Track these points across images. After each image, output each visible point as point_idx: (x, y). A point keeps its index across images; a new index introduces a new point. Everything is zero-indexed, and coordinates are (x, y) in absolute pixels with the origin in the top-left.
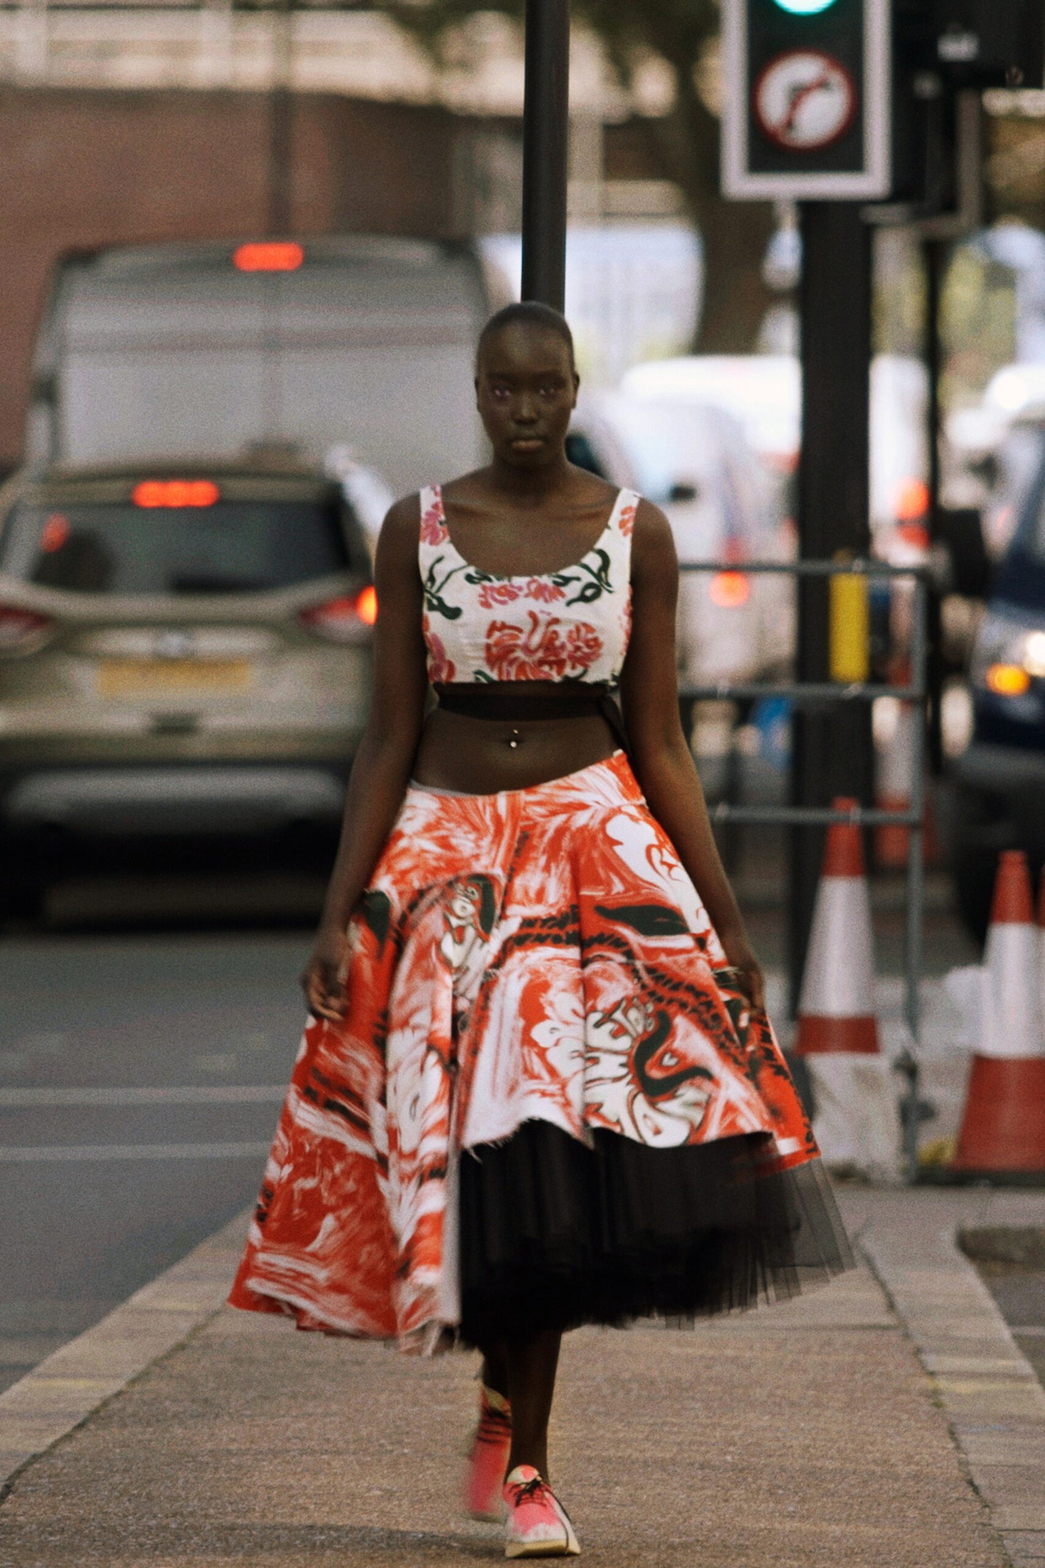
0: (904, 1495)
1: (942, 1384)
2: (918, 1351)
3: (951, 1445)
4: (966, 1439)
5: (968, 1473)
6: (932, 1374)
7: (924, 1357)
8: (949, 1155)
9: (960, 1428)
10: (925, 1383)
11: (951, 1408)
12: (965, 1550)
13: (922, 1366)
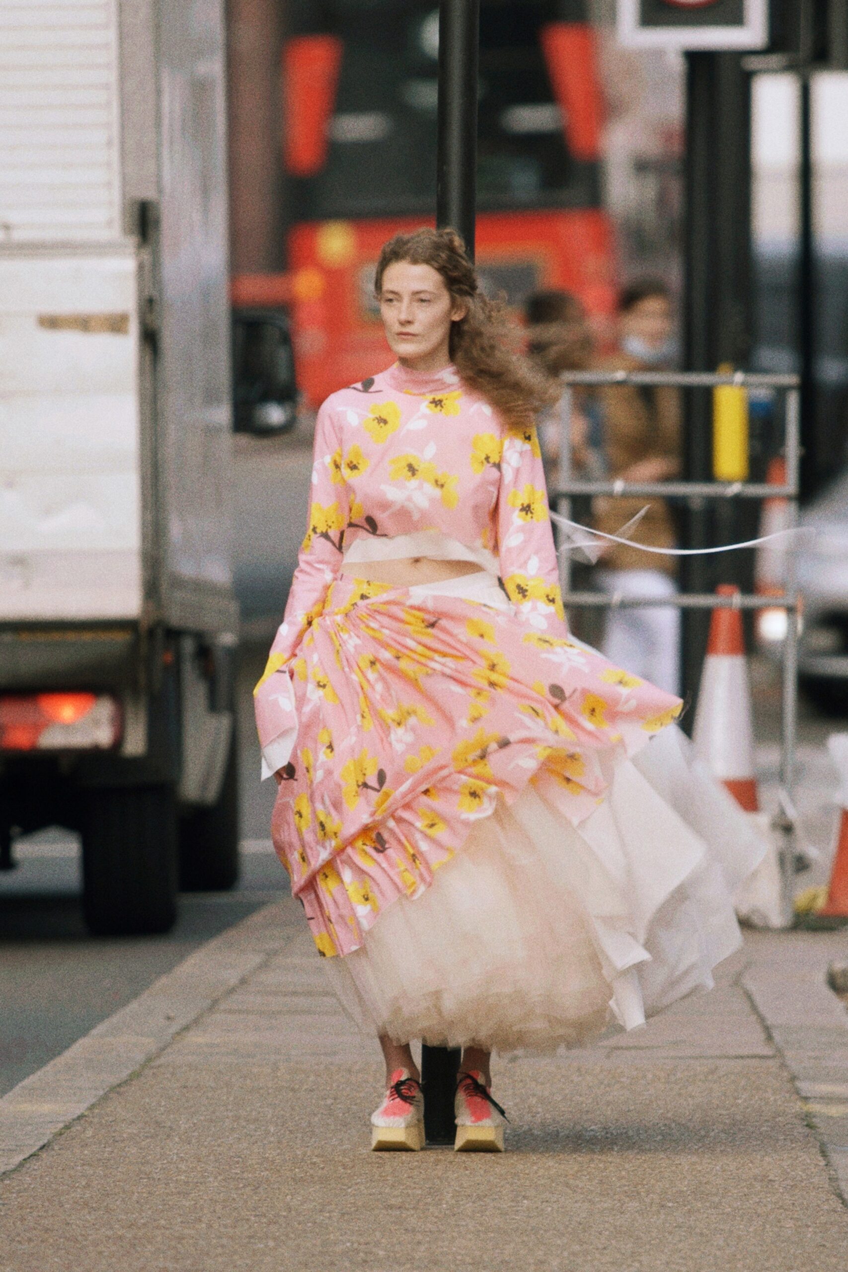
0: (781, 1207)
1: (815, 1107)
2: (793, 1079)
3: (823, 1163)
4: (835, 1158)
5: (838, 1188)
6: (806, 1099)
7: (798, 1084)
8: (821, 903)
9: (830, 1147)
10: (798, 1107)
11: (822, 1128)
12: (835, 1256)
13: (797, 1092)
